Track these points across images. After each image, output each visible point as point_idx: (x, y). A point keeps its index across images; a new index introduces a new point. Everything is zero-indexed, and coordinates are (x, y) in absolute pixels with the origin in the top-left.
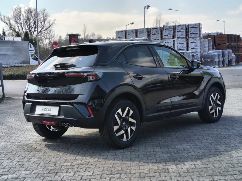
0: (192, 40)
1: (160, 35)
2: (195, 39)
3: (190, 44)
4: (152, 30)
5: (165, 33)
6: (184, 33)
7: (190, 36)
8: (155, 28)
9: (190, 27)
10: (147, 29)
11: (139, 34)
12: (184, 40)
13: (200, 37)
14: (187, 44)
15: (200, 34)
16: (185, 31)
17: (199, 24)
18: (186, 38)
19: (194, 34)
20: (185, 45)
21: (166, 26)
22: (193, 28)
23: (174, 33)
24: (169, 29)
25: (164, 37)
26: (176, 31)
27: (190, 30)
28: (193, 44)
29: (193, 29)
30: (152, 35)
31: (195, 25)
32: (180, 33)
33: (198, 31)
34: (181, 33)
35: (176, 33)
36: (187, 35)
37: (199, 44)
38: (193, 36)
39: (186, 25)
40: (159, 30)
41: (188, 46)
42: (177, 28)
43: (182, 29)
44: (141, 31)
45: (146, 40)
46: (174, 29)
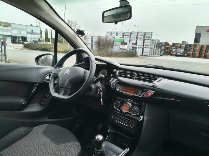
0: (147, 41)
1: (129, 36)
2: (148, 40)
3: (145, 43)
4: (125, 33)
5: (132, 35)
6: (143, 37)
8: (127, 32)
9: (146, 33)
10: (123, 32)
11: (118, 34)
12: (142, 40)
13: (151, 39)
14: (144, 42)
16: (143, 35)
17: (152, 32)
20: (142, 43)
21: (133, 32)
23: (137, 36)
24: (135, 33)
25: (131, 37)
26: (139, 35)
27: (146, 35)
28: (147, 43)
30: (125, 36)
31: (149, 33)
32: (140, 36)
33: (151, 36)
35: (138, 36)
36: (144, 38)
37: (150, 43)
38: (147, 38)
39: (144, 32)
40: (129, 33)
41: (144, 44)
42: (139, 33)
43: (142, 34)
44: (120, 33)
45: (122, 37)
46: (138, 34)
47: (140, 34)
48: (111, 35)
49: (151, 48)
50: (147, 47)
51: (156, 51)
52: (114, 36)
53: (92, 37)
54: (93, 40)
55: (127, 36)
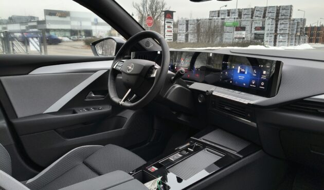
0: (282, 21)
1: (250, 16)
2: (285, 20)
3: (279, 26)
4: (243, 10)
5: (256, 13)
6: (275, 14)
7: (280, 18)
8: (246, 9)
9: (281, 9)
10: (239, 9)
11: (231, 14)
12: (274, 21)
13: (290, 18)
14: (277, 25)
15: (291, 16)
16: (275, 12)
17: (291, 6)
18: (276, 19)
20: (274, 26)
21: (258, 7)
23: (265, 14)
24: (260, 10)
25: (254, 17)
26: (267, 12)
27: (281, 11)
28: (283, 26)
29: (284, 11)
30: (243, 16)
31: (287, 7)
32: (270, 14)
33: (289, 12)
34: (272, 14)
35: (267, 15)
36: (277, 16)
37: (288, 26)
38: (283, 17)
39: (277, 7)
40: (250, 10)
41: (276, 27)
42: (268, 9)
43: (273, 10)
44: (233, 11)
45: (237, 18)
46: (265, 10)
48: (218, 16)
49: (290, 33)
50: (282, 32)
51: (299, 39)
52: (223, 17)
53: (187, 21)
54: (189, 26)
55: (246, 16)
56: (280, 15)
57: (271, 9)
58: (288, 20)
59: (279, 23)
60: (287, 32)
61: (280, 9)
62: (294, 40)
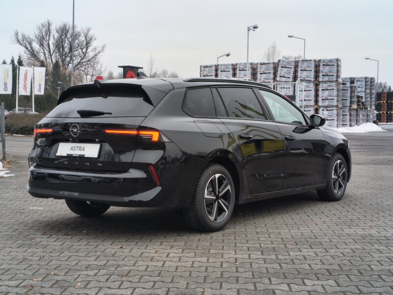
0: (325, 86)
1: (272, 76)
2: (329, 84)
3: (320, 93)
4: (259, 65)
5: (281, 71)
6: (312, 74)
7: (320, 79)
8: (265, 64)
9: (321, 64)
10: (251, 64)
11: (238, 72)
12: (312, 86)
13: (337, 81)
14: (317, 91)
15: (338, 77)
16: (313, 70)
17: (337, 60)
18: (314, 81)
19: (328, 75)
20: (313, 93)
21: (283, 61)
22: (326, 65)
23: (296, 72)
24: (287, 66)
25: (278, 78)
26: (299, 69)
27: (321, 68)
28: (326, 93)
29: (327, 68)
30: (259, 76)
31: (330, 61)
32: (305, 74)
33: (335, 70)
34: (307, 74)
35: (299, 74)
36: (316, 77)
37: (335, 93)
38: (326, 79)
39: (315, 61)
40: (271, 66)
41: (317, 96)
42: (300, 64)
43: (308, 67)
44: (242, 67)
46: (296, 67)
47: (305, 65)
49: (340, 106)
50: (326, 103)
51: (357, 115)
52: (225, 78)
55: (264, 75)
56: (321, 74)
57: (305, 64)
58: (334, 84)
59: (320, 89)
60: (335, 104)
61: (319, 65)
62: (348, 117)
